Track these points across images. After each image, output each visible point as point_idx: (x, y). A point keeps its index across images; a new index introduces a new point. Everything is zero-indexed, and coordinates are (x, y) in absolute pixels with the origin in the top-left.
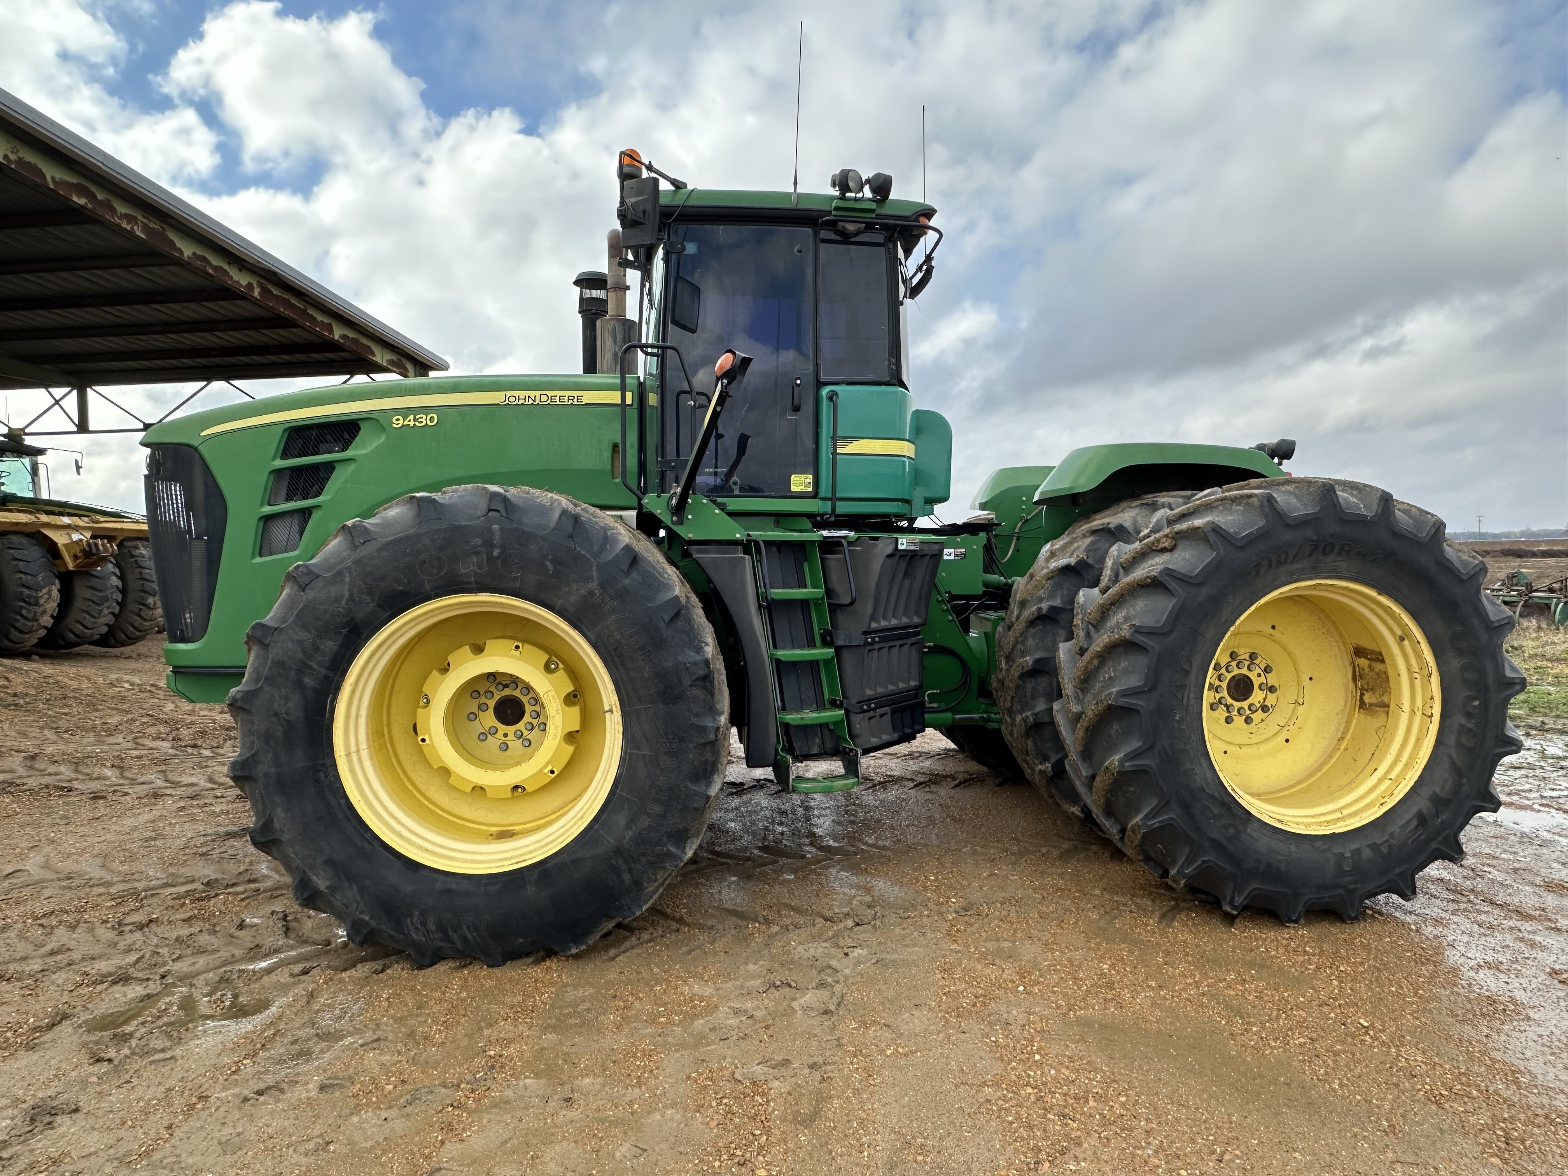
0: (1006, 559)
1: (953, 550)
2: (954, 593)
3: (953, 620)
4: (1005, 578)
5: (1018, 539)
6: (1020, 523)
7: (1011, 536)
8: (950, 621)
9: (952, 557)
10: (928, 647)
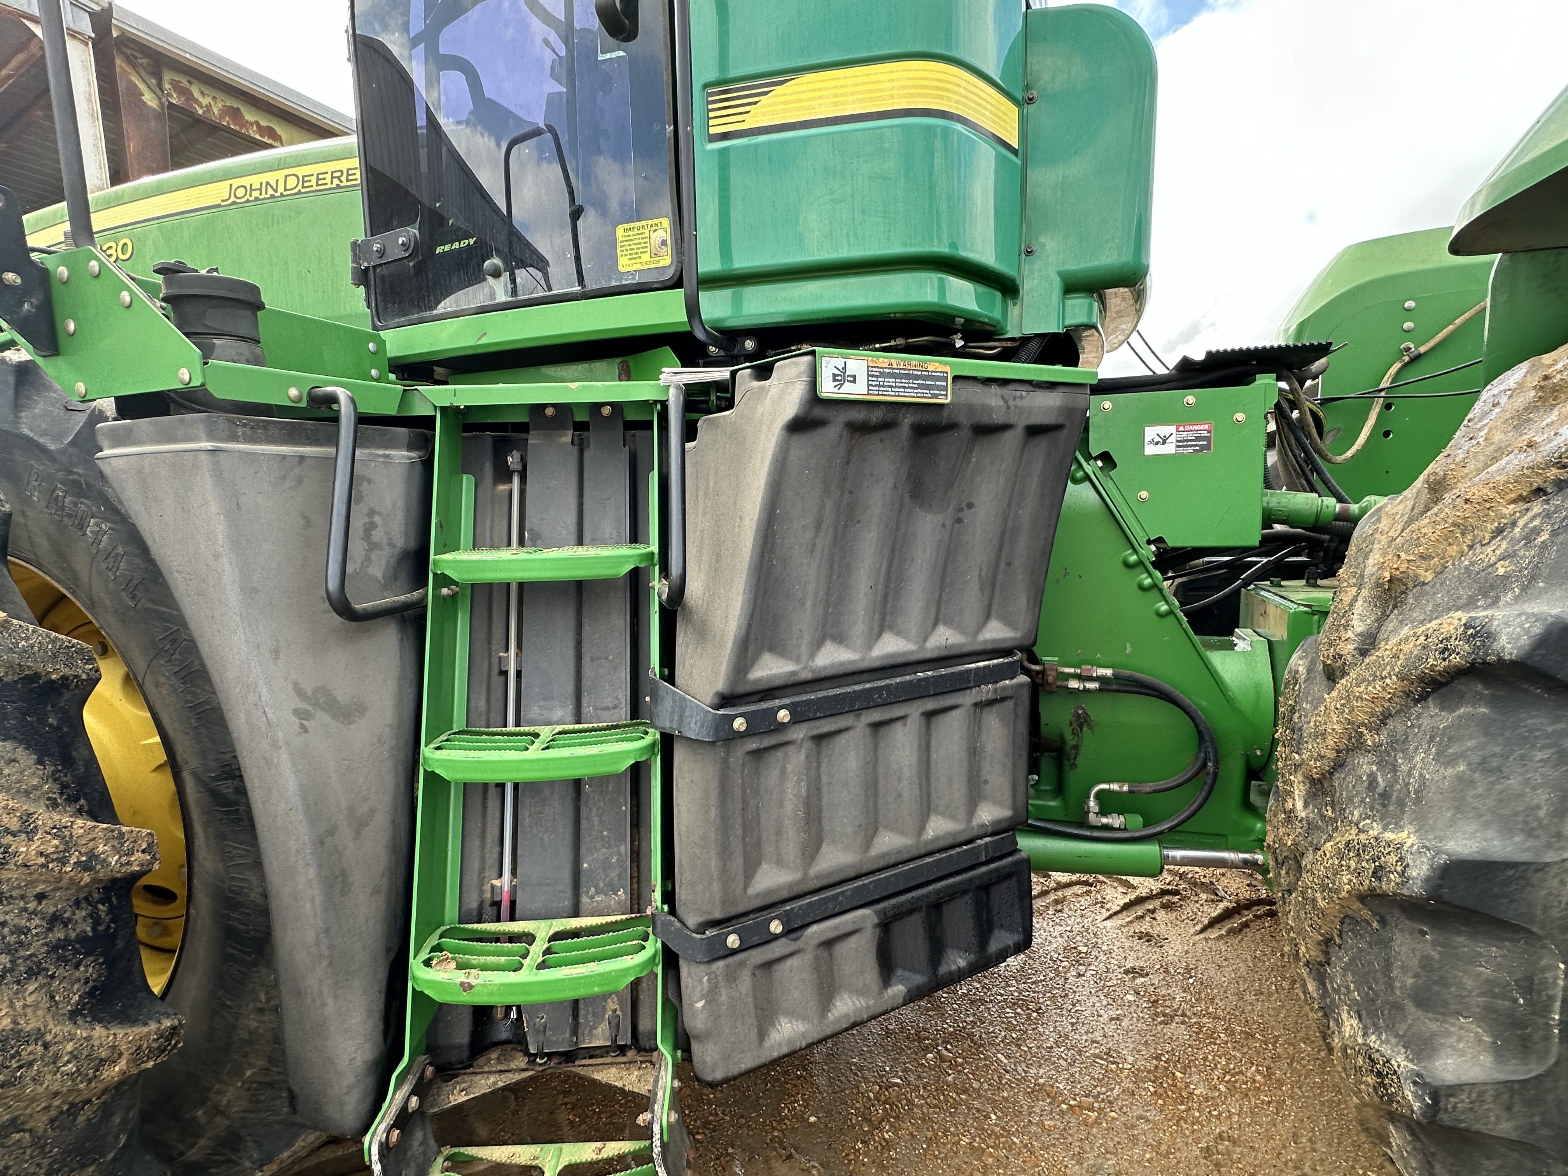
0: (1349, 453)
1: (1172, 429)
2: (1173, 542)
3: (1171, 612)
4: (1340, 500)
5: (1388, 406)
6: (1397, 366)
7: (1368, 398)
8: (1161, 615)
9: (1170, 448)
10: (1098, 679)
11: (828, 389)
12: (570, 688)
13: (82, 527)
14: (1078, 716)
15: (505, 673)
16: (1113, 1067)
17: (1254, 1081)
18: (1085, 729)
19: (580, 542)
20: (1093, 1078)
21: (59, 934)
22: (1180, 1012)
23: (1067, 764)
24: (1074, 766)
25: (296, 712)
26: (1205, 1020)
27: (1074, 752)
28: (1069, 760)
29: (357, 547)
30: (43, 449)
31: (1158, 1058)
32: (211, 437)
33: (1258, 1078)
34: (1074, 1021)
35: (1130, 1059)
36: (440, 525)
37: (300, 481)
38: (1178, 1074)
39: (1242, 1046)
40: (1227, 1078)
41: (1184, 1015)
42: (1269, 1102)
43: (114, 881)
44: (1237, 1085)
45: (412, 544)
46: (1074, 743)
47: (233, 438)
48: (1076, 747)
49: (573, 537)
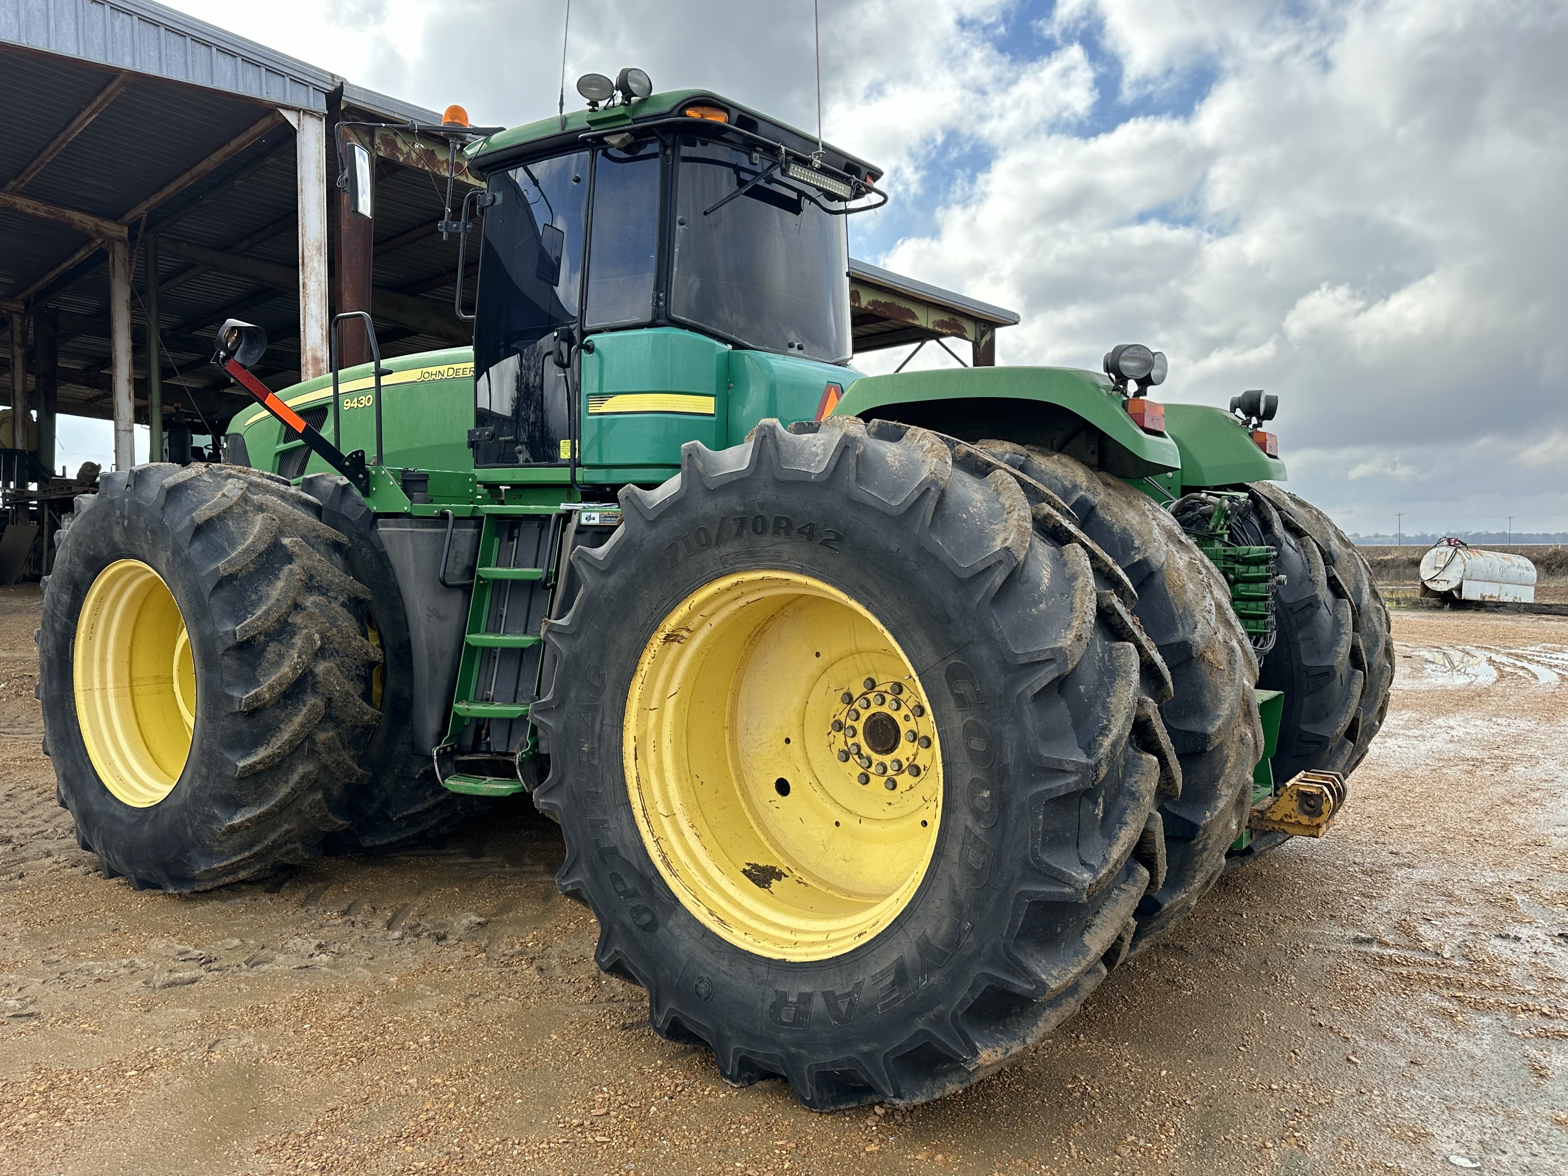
11: (584, 522)
12: (523, 623)
13: (360, 551)
15: (501, 616)
19: (535, 567)
21: (358, 672)
25: (427, 615)
29: (451, 563)
30: (349, 520)
32: (411, 527)
36: (482, 557)
37: (435, 541)
43: (371, 662)
45: (471, 563)
47: (417, 527)
49: (533, 565)
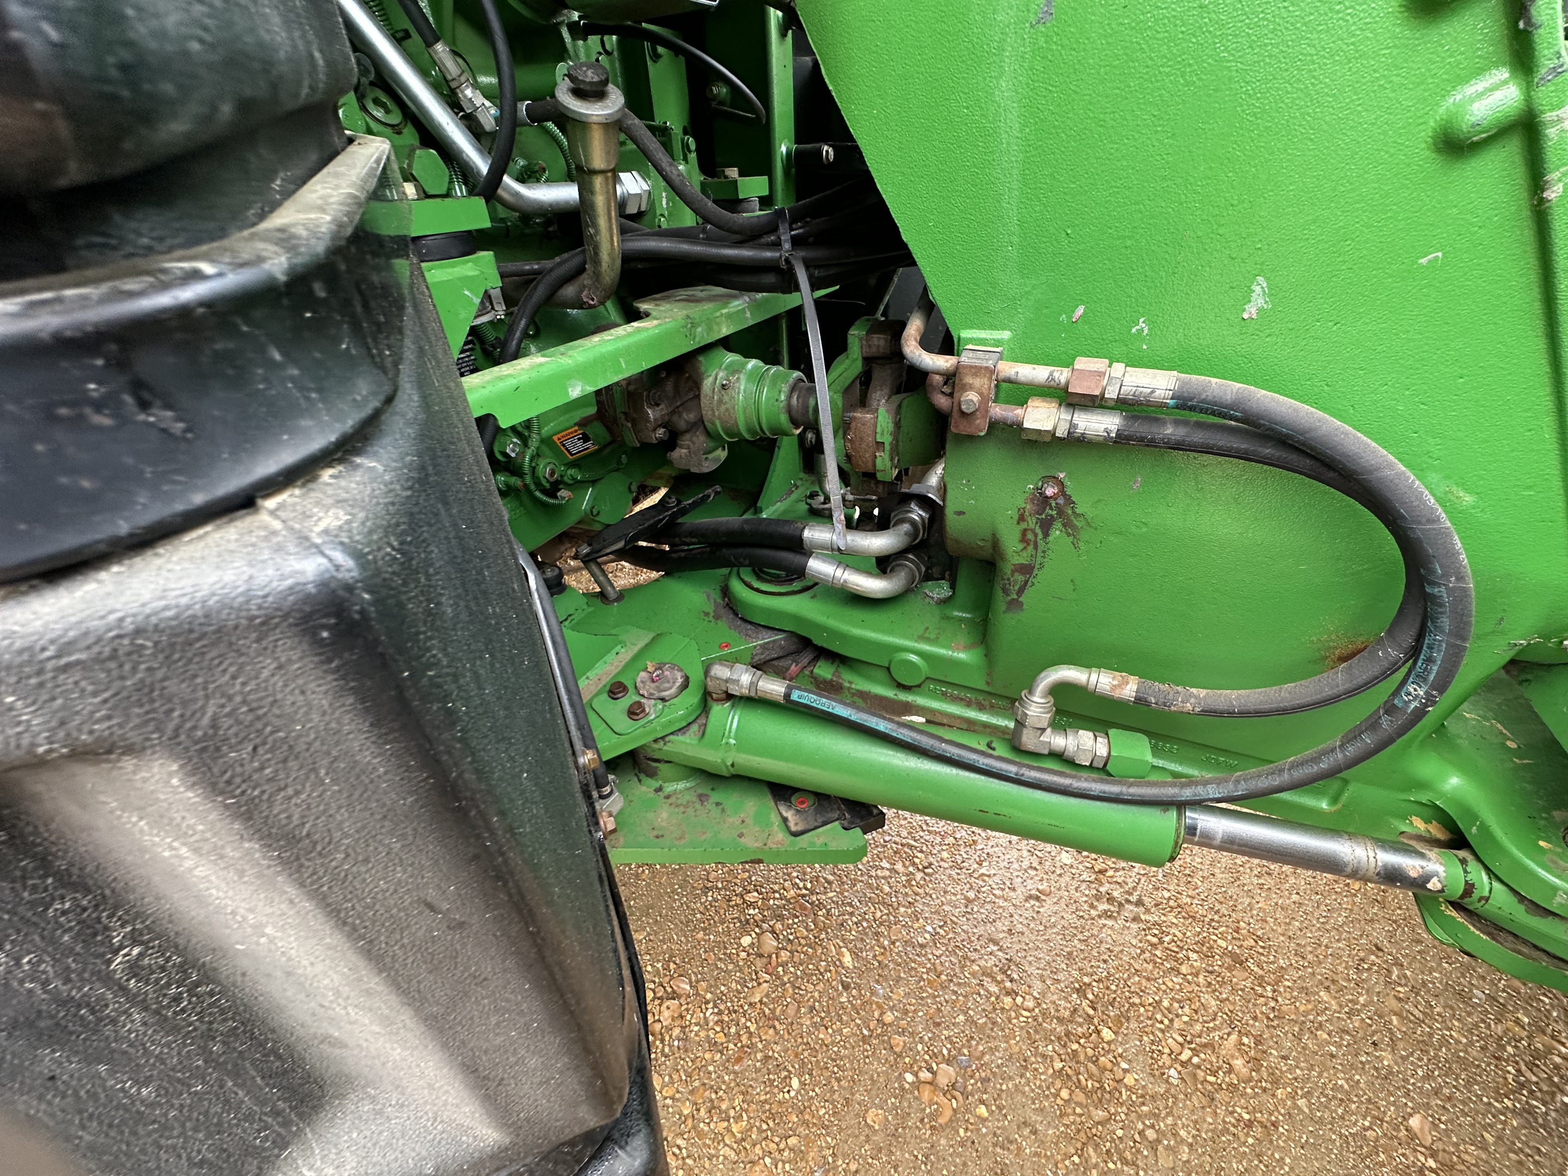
10: (1122, 404)
14: (1045, 500)
16: (1008, 1000)
17: (1231, 1070)
18: (1056, 532)
20: (971, 1021)
22: (1134, 898)
23: (1000, 601)
24: (1015, 605)
26: (1171, 918)
27: (1020, 578)
28: (1006, 591)
31: (1081, 992)
33: (1238, 1063)
34: (971, 895)
35: (1038, 985)
38: (1107, 1034)
39: (1222, 984)
40: (1186, 1055)
41: (1139, 903)
42: (1249, 1124)
44: (1201, 1074)
46: (1022, 559)
48: (1027, 570)
